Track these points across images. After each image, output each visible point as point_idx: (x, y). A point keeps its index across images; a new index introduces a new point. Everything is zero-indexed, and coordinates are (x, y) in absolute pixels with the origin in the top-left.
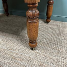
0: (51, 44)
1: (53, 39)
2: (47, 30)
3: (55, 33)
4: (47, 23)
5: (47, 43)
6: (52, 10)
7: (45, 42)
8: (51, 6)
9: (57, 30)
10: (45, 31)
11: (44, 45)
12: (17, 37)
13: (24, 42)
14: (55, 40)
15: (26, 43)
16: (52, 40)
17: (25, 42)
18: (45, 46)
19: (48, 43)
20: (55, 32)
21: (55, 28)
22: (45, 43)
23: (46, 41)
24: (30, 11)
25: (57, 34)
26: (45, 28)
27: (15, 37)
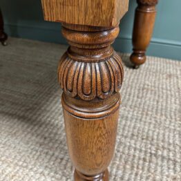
0: (160, 163)
1: (161, 136)
2: (135, 98)
3: (166, 108)
4: (134, 68)
5: (144, 160)
6: (152, 25)
7: (137, 153)
8: (148, 10)
9: (171, 95)
10: (130, 103)
11: (132, 167)
12: (29, 130)
13: (56, 154)
14: (171, 141)
15: (64, 162)
16: (161, 144)
17: (61, 156)
18: (136, 174)
19: (148, 158)
20: (167, 103)
21: (162, 88)
22: (134, 156)
23: (141, 151)
24: (78, 66)
25: (173, 114)
26: (129, 90)
27: (24, 131)
